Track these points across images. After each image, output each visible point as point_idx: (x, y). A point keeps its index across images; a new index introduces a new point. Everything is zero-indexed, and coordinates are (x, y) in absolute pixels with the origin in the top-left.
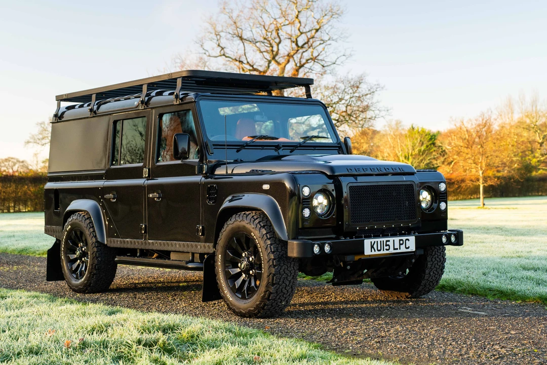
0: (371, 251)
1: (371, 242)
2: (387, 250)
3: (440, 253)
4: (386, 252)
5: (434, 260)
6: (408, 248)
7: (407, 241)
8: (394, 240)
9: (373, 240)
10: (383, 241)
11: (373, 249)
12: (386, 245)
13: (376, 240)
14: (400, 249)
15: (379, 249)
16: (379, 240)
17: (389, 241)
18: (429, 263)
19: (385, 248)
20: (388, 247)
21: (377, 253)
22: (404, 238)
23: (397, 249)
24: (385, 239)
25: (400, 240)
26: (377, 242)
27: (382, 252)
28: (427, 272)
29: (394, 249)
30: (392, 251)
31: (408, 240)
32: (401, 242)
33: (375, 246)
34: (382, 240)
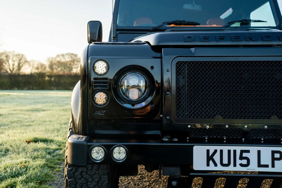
0: (208, 165)
1: (208, 151)
2: (242, 165)
4: (239, 168)
8: (259, 152)
9: (212, 148)
10: (235, 151)
11: (211, 162)
12: (241, 158)
13: (219, 148)
14: (273, 166)
15: (225, 161)
16: (225, 149)
17: (248, 151)
19: (238, 162)
20: (245, 162)
21: (220, 168)
23: (267, 166)
24: (239, 149)
25: (273, 152)
26: (221, 151)
27: (231, 168)
29: (259, 165)
32: (277, 155)
33: (217, 158)
34: (232, 148)
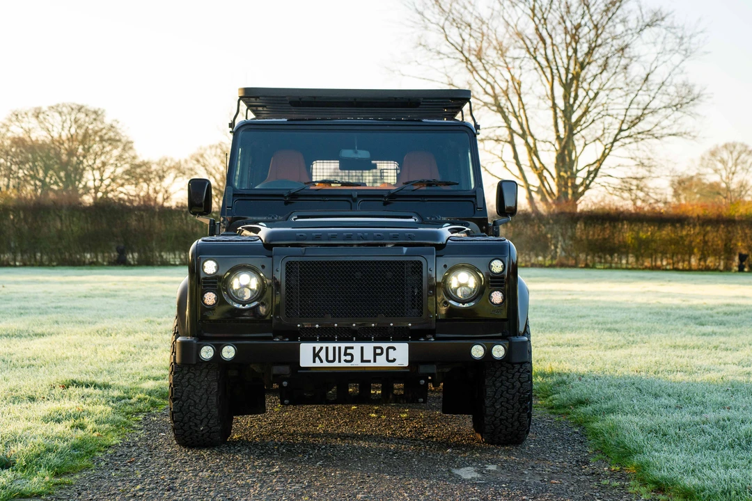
0: (314, 361)
1: (314, 348)
2: (346, 361)
3: (514, 375)
4: (343, 364)
5: (498, 384)
6: (394, 360)
7: (390, 351)
8: (362, 348)
9: (318, 346)
10: (340, 348)
11: (317, 359)
12: (346, 354)
13: (324, 345)
14: (375, 361)
15: (331, 358)
16: (331, 346)
17: (352, 348)
18: (488, 389)
19: (343, 358)
20: (349, 358)
21: (325, 364)
22: (385, 345)
23: (369, 361)
24: (343, 345)
25: (375, 348)
26: (327, 348)
27: (336, 364)
28: (487, 402)
29: (363, 361)
30: (357, 363)
31: (394, 349)
32: (378, 351)
33: (322, 354)
34: (337, 345)
